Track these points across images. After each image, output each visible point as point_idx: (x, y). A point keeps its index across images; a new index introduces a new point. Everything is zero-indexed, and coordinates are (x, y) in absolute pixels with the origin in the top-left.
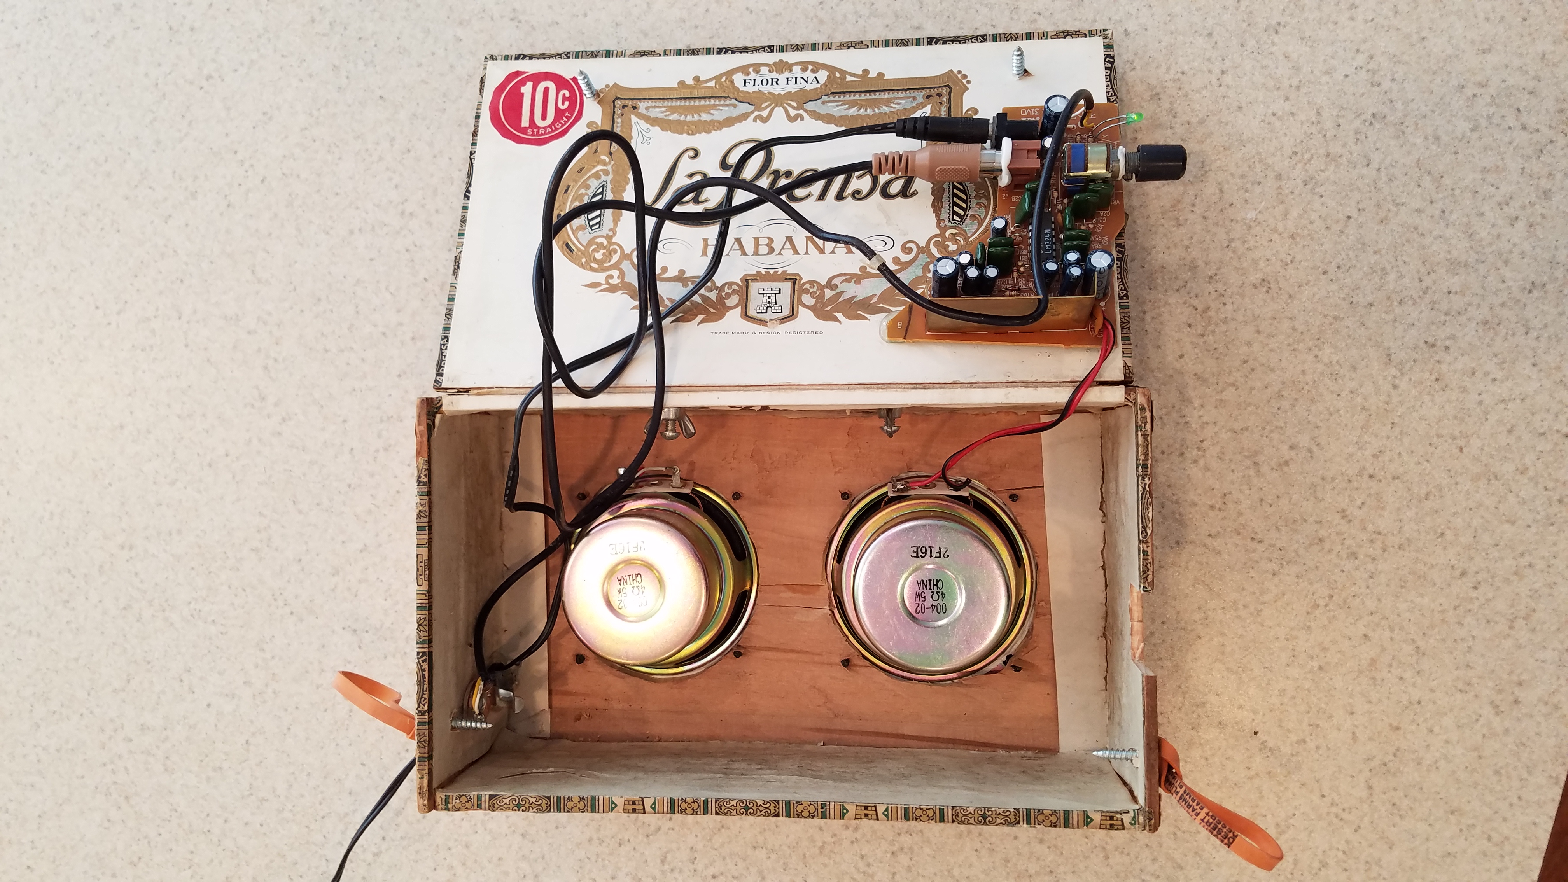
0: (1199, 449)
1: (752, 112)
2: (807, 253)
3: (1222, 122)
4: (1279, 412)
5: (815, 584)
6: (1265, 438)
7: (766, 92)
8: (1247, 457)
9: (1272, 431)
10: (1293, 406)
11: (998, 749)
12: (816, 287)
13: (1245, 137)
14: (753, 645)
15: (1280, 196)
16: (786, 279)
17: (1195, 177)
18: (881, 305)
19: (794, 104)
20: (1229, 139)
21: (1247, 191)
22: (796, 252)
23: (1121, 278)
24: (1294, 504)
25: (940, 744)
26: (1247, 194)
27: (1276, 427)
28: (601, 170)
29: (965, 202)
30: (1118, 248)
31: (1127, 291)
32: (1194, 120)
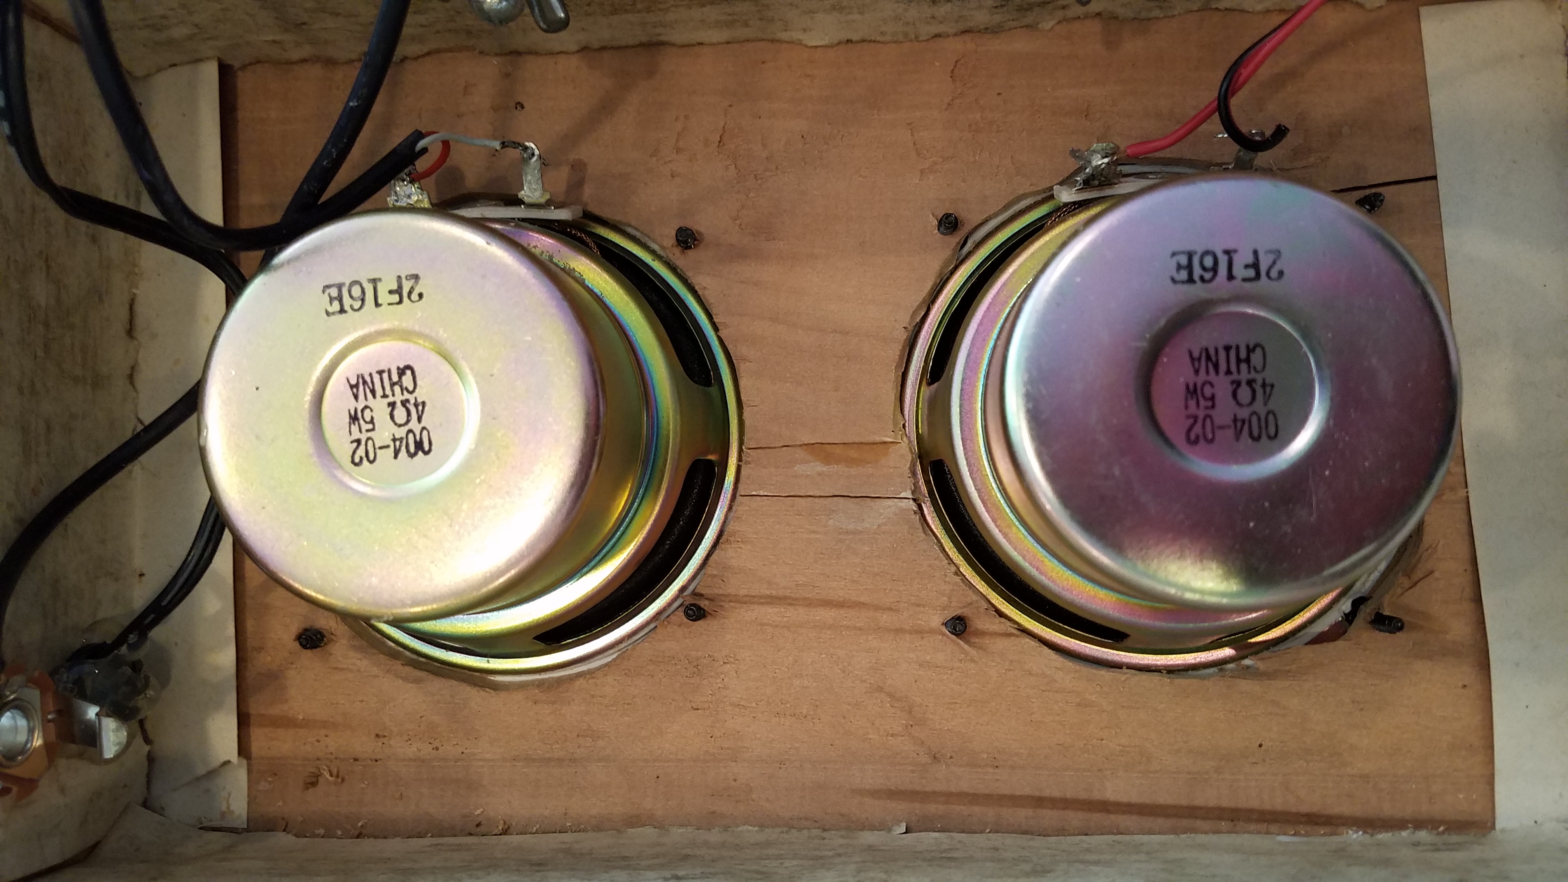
5: (878, 439)
11: (1342, 829)
14: (731, 591)
25: (1199, 823)
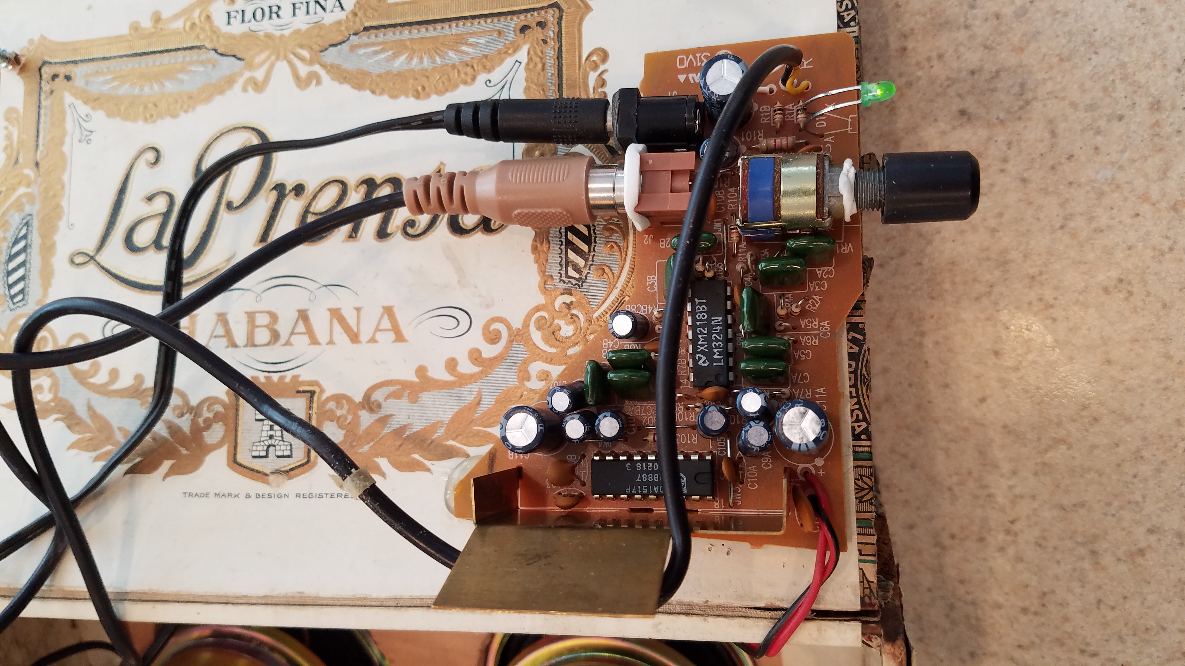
0: (1008, 532)
1: (240, 74)
2: (331, 342)
3: (1058, 12)
4: (1135, 481)
6: (1109, 518)
7: (261, 33)
8: (1083, 544)
9: (1122, 508)
10: (1159, 471)
12: (346, 407)
13: (1097, 36)
15: (1156, 139)
16: (299, 392)
17: (1008, 112)
18: (451, 442)
19: (305, 53)
20: (1070, 41)
21: (1098, 132)
22: (314, 341)
23: (857, 396)
24: (1149, 608)
26: (1099, 138)
27: (1129, 503)
28: (26, 194)
29: (587, 240)
30: (852, 334)
31: (869, 424)
32: (1008, 11)
